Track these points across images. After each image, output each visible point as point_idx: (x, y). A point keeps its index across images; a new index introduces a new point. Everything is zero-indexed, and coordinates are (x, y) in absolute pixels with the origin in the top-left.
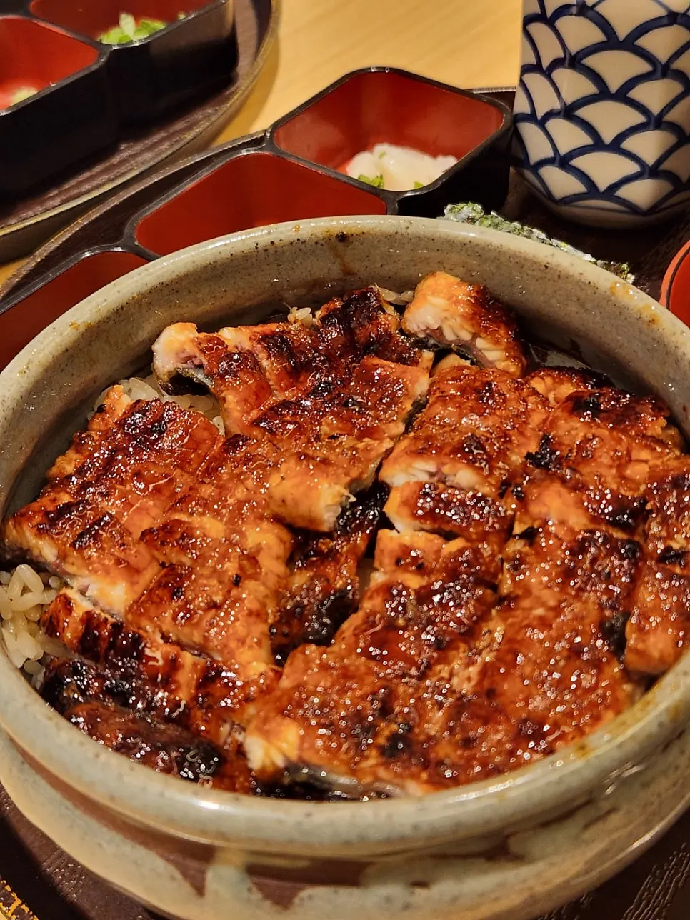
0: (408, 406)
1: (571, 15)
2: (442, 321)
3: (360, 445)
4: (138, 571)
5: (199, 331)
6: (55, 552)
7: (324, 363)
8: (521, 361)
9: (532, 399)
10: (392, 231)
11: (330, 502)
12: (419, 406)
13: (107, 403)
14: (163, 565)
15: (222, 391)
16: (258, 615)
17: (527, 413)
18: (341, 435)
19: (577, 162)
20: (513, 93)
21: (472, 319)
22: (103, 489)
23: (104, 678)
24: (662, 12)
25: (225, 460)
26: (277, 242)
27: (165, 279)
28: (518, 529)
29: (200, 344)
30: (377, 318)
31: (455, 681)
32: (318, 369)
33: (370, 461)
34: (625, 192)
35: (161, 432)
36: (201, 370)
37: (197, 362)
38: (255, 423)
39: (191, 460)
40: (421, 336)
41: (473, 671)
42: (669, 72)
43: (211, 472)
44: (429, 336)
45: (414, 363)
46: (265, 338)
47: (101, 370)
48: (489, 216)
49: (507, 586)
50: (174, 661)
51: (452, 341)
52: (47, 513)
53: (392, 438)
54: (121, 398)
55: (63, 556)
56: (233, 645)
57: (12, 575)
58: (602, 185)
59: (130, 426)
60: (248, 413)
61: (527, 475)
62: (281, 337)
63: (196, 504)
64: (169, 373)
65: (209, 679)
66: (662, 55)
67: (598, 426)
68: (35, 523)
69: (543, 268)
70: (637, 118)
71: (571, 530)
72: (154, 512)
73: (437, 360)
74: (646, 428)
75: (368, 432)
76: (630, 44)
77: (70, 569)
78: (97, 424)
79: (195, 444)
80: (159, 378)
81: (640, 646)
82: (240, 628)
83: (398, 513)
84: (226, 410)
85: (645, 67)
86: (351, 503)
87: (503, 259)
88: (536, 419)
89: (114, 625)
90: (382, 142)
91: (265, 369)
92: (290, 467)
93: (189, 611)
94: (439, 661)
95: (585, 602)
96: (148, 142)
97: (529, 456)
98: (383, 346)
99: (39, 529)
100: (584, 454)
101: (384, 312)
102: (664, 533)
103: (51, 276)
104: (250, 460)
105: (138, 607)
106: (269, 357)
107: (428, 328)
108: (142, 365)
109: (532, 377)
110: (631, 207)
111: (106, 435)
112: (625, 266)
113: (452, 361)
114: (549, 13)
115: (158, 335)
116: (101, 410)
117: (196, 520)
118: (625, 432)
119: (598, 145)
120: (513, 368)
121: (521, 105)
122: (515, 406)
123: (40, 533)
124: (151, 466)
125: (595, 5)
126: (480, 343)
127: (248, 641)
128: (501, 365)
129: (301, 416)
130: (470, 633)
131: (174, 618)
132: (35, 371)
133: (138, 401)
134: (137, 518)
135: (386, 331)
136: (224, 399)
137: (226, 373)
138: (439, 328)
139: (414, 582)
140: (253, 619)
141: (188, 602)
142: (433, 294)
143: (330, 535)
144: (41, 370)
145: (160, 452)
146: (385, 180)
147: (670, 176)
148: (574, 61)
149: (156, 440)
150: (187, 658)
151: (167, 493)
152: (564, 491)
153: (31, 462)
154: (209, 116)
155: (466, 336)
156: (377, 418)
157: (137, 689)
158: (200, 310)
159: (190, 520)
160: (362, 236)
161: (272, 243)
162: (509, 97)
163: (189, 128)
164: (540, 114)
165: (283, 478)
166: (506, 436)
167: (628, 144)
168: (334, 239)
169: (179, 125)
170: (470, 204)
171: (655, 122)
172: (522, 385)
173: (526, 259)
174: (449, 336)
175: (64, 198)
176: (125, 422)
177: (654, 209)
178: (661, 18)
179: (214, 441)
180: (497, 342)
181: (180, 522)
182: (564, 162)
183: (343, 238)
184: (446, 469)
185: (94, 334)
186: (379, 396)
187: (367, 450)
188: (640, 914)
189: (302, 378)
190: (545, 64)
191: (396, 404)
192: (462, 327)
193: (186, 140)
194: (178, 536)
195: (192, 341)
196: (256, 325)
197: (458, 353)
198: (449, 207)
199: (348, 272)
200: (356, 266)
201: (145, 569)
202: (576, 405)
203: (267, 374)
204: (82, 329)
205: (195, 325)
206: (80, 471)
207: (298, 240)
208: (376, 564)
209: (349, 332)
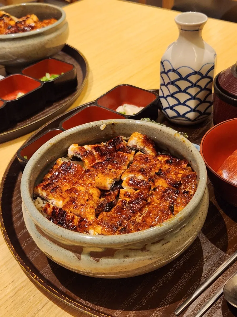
0: (128, 163)
1: (171, 72)
2: (137, 143)
3: (116, 171)
5: (79, 146)
6: (46, 194)
7: (108, 154)
8: (155, 153)
9: (157, 161)
10: (125, 122)
11: (109, 183)
12: (131, 163)
13: (57, 162)
14: (70, 198)
15: (84, 160)
16: (92, 207)
17: (156, 164)
18: (112, 169)
19: (174, 108)
20: (159, 91)
21: (144, 143)
22: (56, 181)
23: (57, 220)
24: (193, 71)
25: (85, 175)
26: (97, 125)
27: (71, 134)
28: (152, 188)
29: (79, 148)
30: (121, 143)
31: (137, 220)
32: (107, 155)
33: (119, 175)
34: (187, 115)
35: (70, 169)
36: (79, 155)
37: (78, 153)
38: (92, 167)
39: (77, 175)
40: (132, 147)
41: (141, 218)
42: (196, 86)
43: (82, 177)
44: (133, 147)
45: (130, 153)
46: (94, 148)
47: (56, 155)
48: (152, 121)
49: (149, 201)
50: (73, 217)
51: (139, 148)
52: (44, 185)
53: (124, 170)
54: (60, 161)
55: (48, 195)
56: (87, 214)
57: (35, 201)
58: (181, 114)
59: (63, 167)
60: (90, 165)
61: (155, 177)
62: (98, 148)
63: (78, 184)
64: (72, 156)
65: (81, 221)
66: (194, 82)
67: (171, 166)
68: (41, 187)
69: (160, 131)
70: (189, 97)
71: (164, 188)
72: (68, 186)
73: (135, 153)
74: (182, 166)
75: (119, 168)
76: (186, 79)
77: (49, 198)
78: (55, 167)
79: (78, 171)
80: (69, 157)
81: (177, 210)
82: (88, 210)
83: (125, 185)
84: (85, 164)
85: (190, 85)
86: (114, 183)
87: (150, 129)
88: (159, 166)
89: (60, 209)
90: (125, 103)
91: (94, 155)
92: (100, 175)
93: (77, 206)
94: (133, 216)
95: (166, 203)
96: (53, 106)
97: (156, 173)
98: (123, 149)
99: (42, 189)
100: (168, 172)
101: (123, 142)
102: (184, 188)
103: (41, 136)
104: (91, 174)
105: (65, 206)
106: (95, 152)
107: (133, 145)
108: (65, 154)
109: (158, 157)
110: (189, 119)
111: (57, 169)
112: (186, 133)
113: (139, 153)
114: (166, 71)
115: (69, 147)
116: (56, 164)
117: (78, 188)
118: (178, 167)
119: (180, 104)
120: (153, 154)
121: (160, 94)
122: (154, 163)
123: (42, 190)
124: (67, 176)
125: (177, 70)
126: (145, 149)
127: (90, 213)
128: (151, 154)
129: (103, 165)
130: (140, 210)
131: (73, 208)
132: (42, 153)
133: (65, 162)
134: (64, 187)
135: (123, 146)
136: (85, 161)
137: (85, 155)
138: (136, 145)
139: (128, 199)
140: (91, 208)
141: (76, 204)
142: (134, 137)
143: (109, 191)
145: (70, 173)
146: (126, 113)
147: (198, 111)
148: (173, 83)
149: (69, 170)
150: (76, 217)
151: (71, 182)
152: (163, 180)
153: (39, 176)
154: (70, 99)
155: (142, 147)
156: (121, 165)
157: (65, 222)
158: (79, 141)
159: (77, 187)
160: (118, 124)
161: (96, 125)
162: (157, 92)
163: (65, 102)
164: (165, 96)
165: (98, 178)
166: (150, 169)
167: (187, 103)
169: (61, 102)
170: (147, 118)
171: (194, 98)
172: (155, 158)
173: (156, 129)
174: (138, 147)
175: (31, 121)
176: (62, 166)
177: (195, 120)
178: (193, 73)
179: (82, 171)
180: (149, 148)
181: (75, 188)
182: (171, 108)
183: (113, 124)
184: (136, 176)
185: (55, 146)
186: (121, 160)
187: (118, 172)
188: (182, 281)
189: (103, 157)
190: (166, 84)
191: (125, 162)
192: (141, 145)
193: (64, 106)
194: (74, 191)
195: (77, 148)
196: (92, 145)
197: (140, 151)
198: (142, 119)
199: (114, 132)
200: (116, 131)
201: (66, 198)
202: (167, 162)
203: (95, 156)
204: (52, 144)
205: (78, 144)
206: (51, 177)
208: (120, 197)
209: (114, 147)
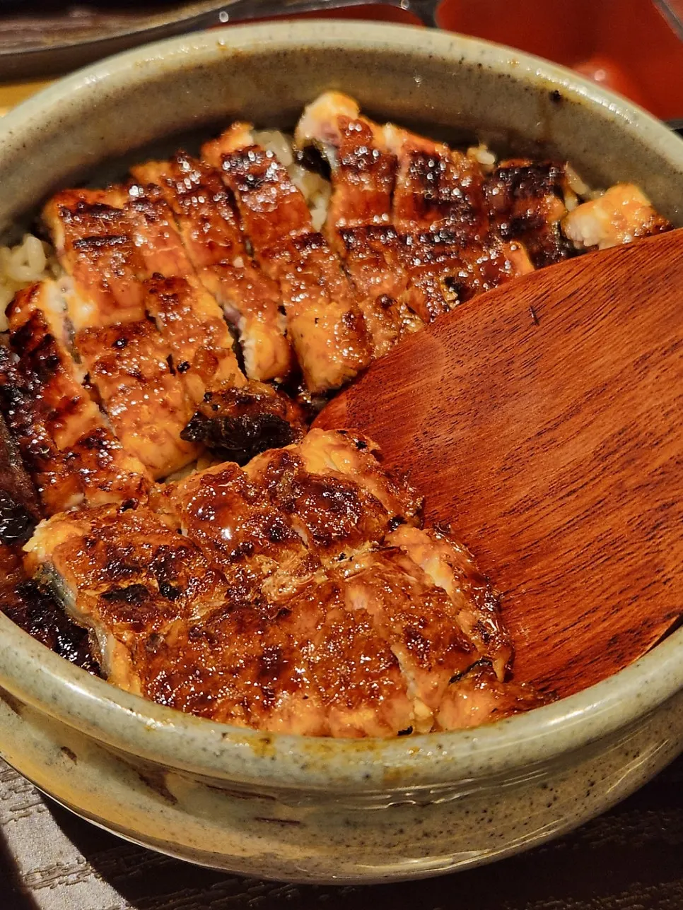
4: (116, 305)
6: (64, 241)
10: (610, 117)
14: (147, 314)
15: (340, 182)
16: (173, 411)
26: (485, 66)
27: (345, 47)
30: (542, 198)
32: (454, 216)
36: (336, 150)
37: (336, 141)
40: (577, 245)
50: (75, 403)
54: (240, 137)
55: (67, 249)
60: (347, 219)
64: (306, 141)
65: (92, 441)
77: (66, 263)
80: (294, 140)
82: (147, 412)
89: (49, 336)
91: (396, 185)
93: (112, 366)
127: (145, 428)
131: (96, 364)
134: (161, 258)
135: (543, 216)
136: (334, 191)
140: (162, 412)
144: (160, 73)
150: (90, 410)
159: (196, 287)
160: (577, 106)
161: (480, 65)
168: (546, 94)
179: (299, 226)
181: (185, 284)
183: (556, 97)
194: (171, 294)
200: (559, 137)
201: (125, 307)
203: (397, 191)
204: (229, 54)
207: (509, 76)
209: (510, 198)
